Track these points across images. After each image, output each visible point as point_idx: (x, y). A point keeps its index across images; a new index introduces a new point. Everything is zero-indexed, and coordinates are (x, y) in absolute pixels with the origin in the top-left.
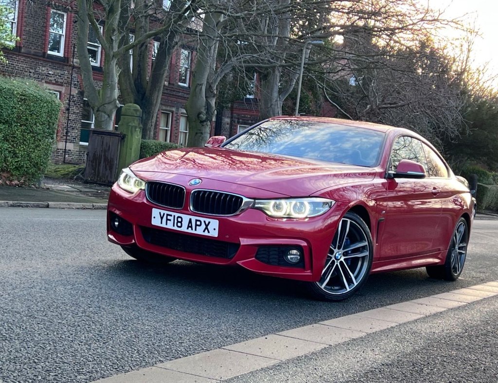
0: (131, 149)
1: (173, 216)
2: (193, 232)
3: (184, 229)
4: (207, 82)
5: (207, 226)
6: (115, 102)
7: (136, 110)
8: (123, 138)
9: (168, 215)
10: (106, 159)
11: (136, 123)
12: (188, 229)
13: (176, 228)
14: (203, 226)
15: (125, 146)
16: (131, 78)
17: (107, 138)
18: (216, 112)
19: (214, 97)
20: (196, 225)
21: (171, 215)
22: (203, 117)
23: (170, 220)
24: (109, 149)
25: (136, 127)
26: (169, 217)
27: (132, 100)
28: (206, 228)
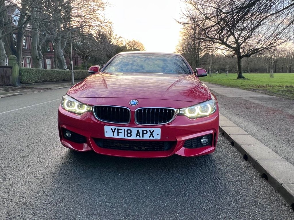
0: (16, 71)
1: (123, 130)
2: (141, 138)
3: (134, 137)
4: (37, 46)
5: (152, 133)
6: (5, 55)
7: (14, 57)
8: (11, 68)
9: (118, 129)
10: (6, 76)
11: (16, 62)
12: (136, 137)
13: (126, 137)
14: (149, 134)
15: (13, 71)
16: (9, 46)
17: (5, 69)
18: (42, 56)
19: (41, 50)
20: (143, 134)
21: (122, 129)
22: (38, 58)
23: (121, 133)
24: (7, 72)
25: (16, 64)
26: (120, 131)
27: (11, 54)
28: (152, 134)
